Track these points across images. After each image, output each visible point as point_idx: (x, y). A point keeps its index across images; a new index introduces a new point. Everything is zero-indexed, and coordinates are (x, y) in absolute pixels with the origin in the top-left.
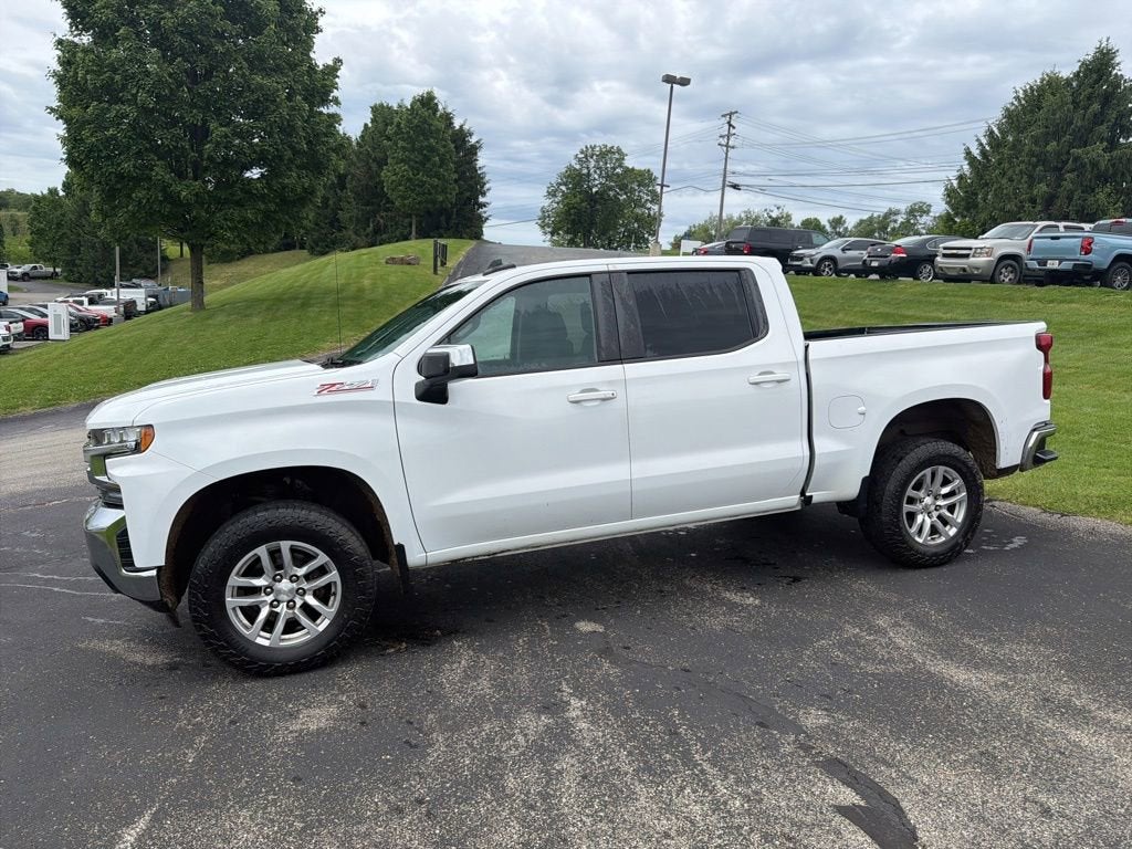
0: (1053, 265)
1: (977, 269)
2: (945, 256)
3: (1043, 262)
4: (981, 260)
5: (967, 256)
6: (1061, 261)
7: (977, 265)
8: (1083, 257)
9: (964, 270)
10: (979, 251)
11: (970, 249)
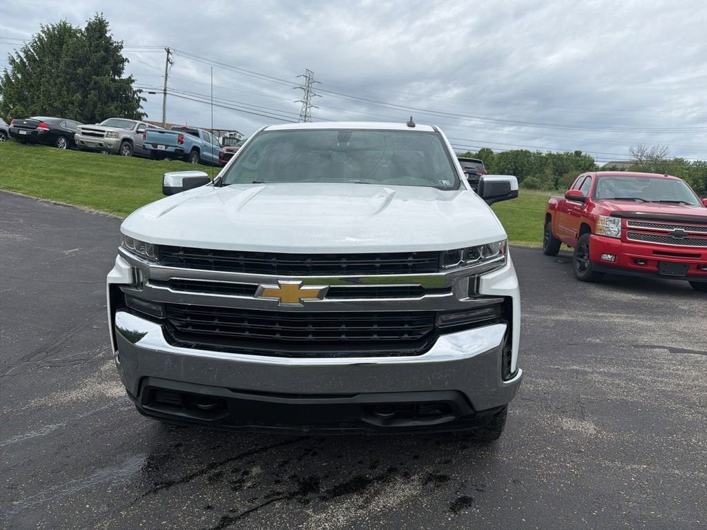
0: (161, 148)
1: (110, 145)
2: (83, 133)
3: (155, 145)
4: (112, 140)
5: (102, 136)
6: (167, 146)
7: (109, 143)
8: (179, 145)
9: (101, 145)
10: (110, 133)
11: (104, 131)
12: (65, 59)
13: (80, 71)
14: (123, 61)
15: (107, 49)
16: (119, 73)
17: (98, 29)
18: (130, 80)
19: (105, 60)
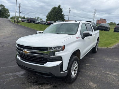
12: (55, 12)
13: (56, 14)
14: (62, 11)
15: (60, 10)
16: (62, 13)
17: (59, 7)
18: (63, 14)
19: (60, 11)
